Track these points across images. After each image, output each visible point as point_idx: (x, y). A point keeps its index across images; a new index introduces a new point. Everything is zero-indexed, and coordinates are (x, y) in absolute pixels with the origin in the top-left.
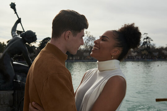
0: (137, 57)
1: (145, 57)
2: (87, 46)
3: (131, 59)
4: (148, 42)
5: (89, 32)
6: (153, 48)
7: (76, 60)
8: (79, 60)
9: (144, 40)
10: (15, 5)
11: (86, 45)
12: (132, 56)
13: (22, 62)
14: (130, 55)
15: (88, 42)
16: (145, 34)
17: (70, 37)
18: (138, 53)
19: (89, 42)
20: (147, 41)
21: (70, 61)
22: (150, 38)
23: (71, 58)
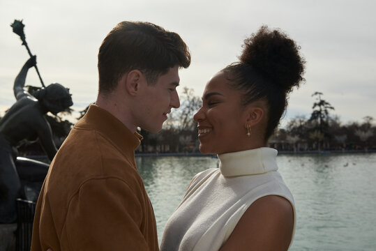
0: (299, 145)
1: (317, 145)
2: (188, 120)
3: (286, 150)
4: (323, 112)
5: (193, 90)
6: (335, 125)
7: (161, 152)
8: (168, 152)
9: (313, 108)
10: (23, 26)
11: (186, 119)
12: (288, 144)
13: (39, 157)
14: (283, 142)
15: (189, 112)
16: (316, 93)
17: (139, 86)
18: (301, 136)
19: (191, 113)
20: (321, 110)
21: (148, 154)
22: (327, 104)
23: (150, 149)
